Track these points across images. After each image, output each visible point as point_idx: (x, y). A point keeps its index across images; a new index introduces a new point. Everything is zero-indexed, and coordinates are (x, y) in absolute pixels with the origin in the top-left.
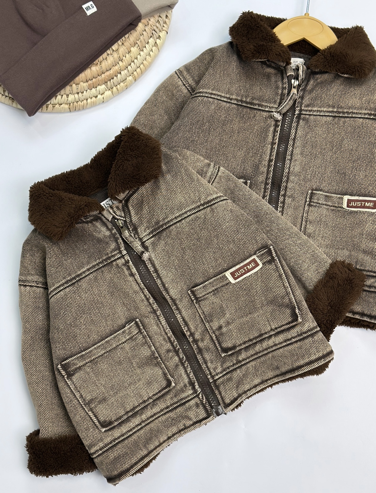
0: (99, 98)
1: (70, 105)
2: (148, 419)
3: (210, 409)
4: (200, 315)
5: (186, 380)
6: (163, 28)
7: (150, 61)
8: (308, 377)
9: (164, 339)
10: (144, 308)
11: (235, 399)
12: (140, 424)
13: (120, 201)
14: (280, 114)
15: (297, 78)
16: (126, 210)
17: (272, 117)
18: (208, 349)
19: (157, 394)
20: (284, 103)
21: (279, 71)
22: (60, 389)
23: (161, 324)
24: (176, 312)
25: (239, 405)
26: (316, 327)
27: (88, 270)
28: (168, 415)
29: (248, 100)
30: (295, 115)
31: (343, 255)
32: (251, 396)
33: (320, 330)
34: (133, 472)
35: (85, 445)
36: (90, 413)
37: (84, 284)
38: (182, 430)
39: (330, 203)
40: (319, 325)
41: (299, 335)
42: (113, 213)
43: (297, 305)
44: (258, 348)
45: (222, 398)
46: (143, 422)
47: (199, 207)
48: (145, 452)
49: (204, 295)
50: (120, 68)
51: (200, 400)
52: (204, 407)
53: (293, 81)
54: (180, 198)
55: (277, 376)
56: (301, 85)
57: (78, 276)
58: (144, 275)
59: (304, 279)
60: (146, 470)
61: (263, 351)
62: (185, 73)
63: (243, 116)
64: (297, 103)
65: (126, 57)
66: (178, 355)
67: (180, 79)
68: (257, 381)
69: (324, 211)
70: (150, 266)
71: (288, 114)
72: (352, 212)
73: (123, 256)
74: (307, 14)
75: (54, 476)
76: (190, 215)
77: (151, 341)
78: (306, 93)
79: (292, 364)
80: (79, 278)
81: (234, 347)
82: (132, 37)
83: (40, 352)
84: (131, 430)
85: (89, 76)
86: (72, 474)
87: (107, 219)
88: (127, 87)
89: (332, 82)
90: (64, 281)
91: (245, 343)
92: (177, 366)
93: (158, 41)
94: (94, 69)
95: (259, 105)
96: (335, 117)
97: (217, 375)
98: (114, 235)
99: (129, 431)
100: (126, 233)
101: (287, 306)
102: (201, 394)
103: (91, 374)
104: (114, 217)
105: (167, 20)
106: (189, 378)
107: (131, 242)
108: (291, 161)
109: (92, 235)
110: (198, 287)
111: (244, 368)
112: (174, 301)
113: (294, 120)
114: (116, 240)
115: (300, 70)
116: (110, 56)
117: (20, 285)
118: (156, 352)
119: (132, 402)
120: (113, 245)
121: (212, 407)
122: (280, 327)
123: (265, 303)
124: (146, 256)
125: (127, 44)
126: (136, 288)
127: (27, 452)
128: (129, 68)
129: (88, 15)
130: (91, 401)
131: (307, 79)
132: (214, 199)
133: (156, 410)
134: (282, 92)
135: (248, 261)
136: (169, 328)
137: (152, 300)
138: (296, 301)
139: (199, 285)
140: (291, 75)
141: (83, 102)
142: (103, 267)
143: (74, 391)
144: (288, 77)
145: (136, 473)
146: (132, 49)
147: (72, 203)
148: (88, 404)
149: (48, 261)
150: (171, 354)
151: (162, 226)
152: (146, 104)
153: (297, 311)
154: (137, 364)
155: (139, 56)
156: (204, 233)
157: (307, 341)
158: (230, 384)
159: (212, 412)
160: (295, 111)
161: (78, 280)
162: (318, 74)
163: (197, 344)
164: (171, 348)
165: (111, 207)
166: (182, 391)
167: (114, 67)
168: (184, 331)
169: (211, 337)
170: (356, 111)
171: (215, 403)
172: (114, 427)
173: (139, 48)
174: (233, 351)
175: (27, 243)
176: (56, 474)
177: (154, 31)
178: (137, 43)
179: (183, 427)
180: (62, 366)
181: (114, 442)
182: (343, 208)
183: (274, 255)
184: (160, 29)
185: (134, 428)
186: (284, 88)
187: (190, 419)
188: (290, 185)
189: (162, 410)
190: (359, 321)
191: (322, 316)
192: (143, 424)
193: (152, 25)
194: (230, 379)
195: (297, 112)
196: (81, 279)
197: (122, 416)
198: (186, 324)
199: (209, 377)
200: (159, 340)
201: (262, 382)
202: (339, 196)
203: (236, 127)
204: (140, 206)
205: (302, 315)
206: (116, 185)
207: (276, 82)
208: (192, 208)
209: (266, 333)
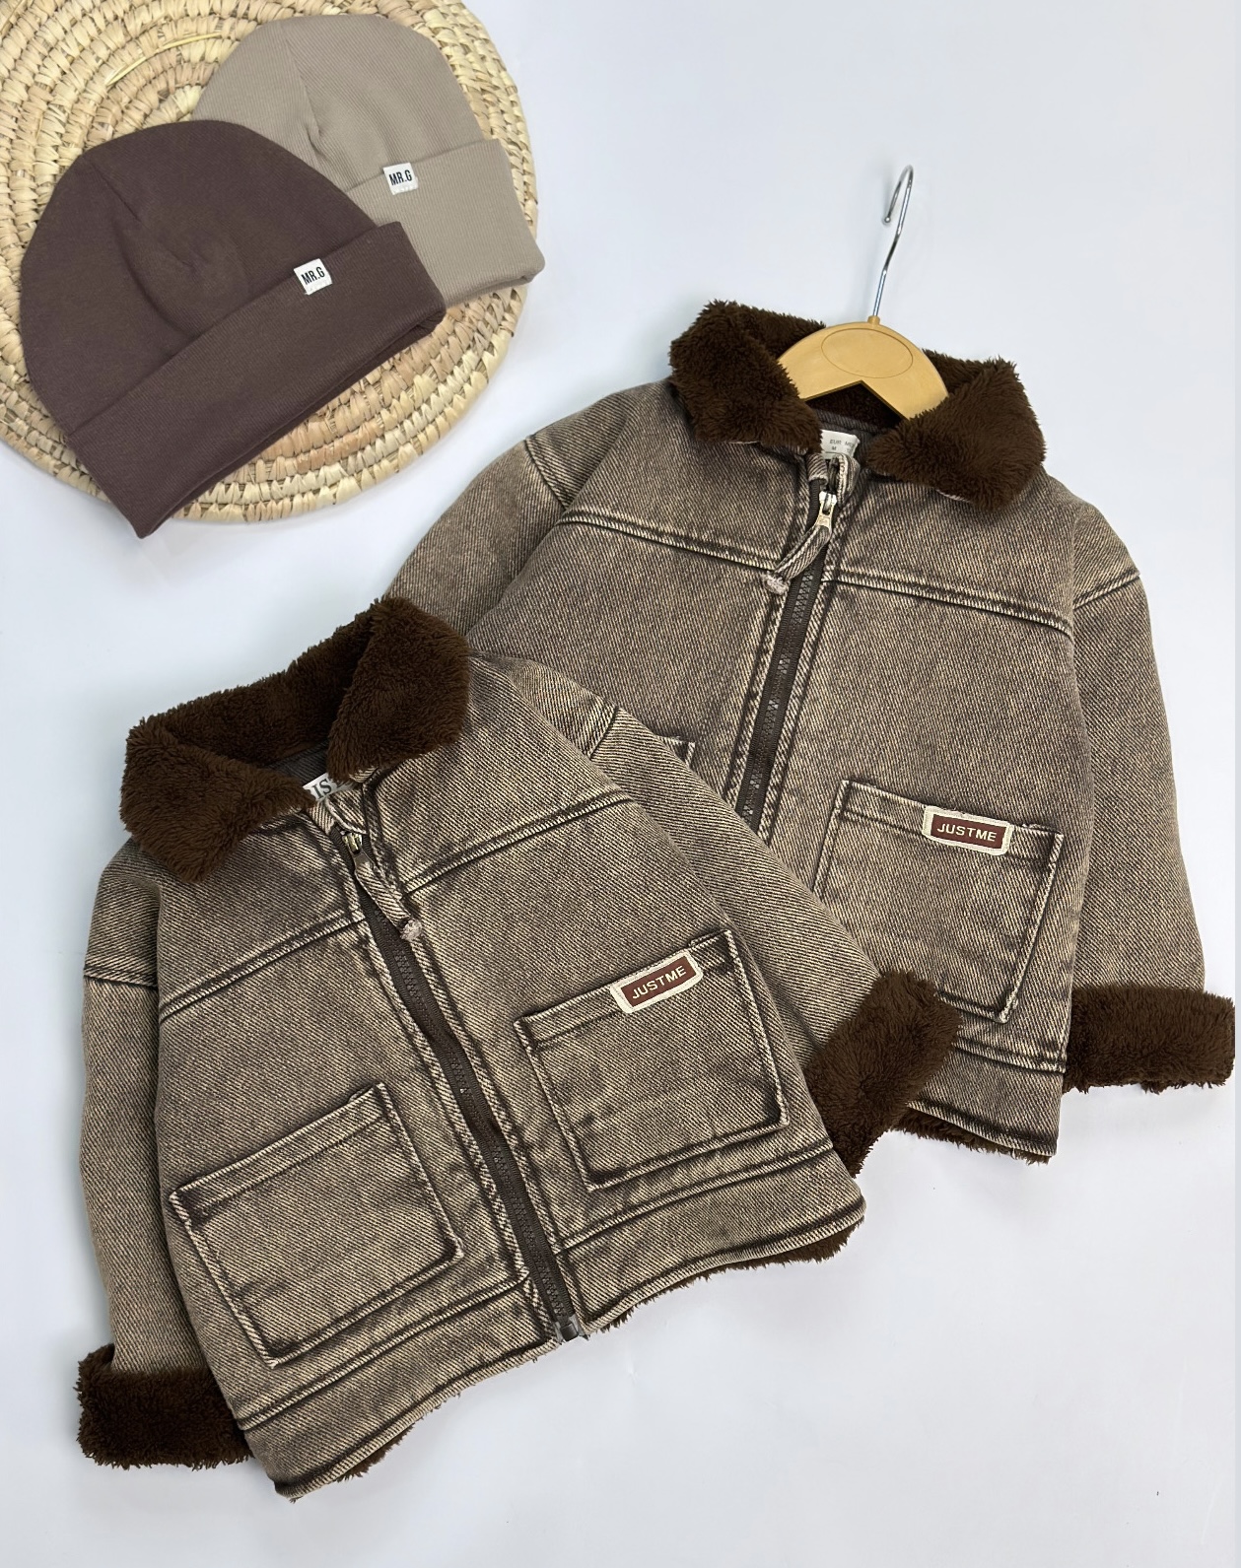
0: (324, 496)
1: (246, 509)
2: (389, 1339)
3: (548, 1323)
4: (540, 1084)
5: (494, 1245)
6: (503, 323)
7: (462, 406)
8: (796, 1263)
9: (446, 1137)
10: (399, 1058)
11: (614, 1303)
12: (368, 1352)
13: (357, 786)
14: (784, 580)
15: (832, 488)
16: (371, 810)
17: (761, 584)
18: (554, 1171)
19: (415, 1275)
20: (796, 552)
21: (789, 463)
22: (173, 1252)
23: (440, 1099)
24: (480, 1073)
25: (623, 1317)
26: (823, 1142)
27: (263, 955)
28: (439, 1331)
29: (705, 537)
30: (822, 583)
31: (912, 956)
32: (655, 1295)
33: (834, 1148)
34: (341, 1473)
35: (225, 1396)
36: (244, 1317)
37: (250, 990)
38: (474, 1370)
39: (890, 819)
40: (833, 1136)
41: (779, 1159)
42: (335, 815)
43: (782, 1084)
44: (679, 1178)
45: (580, 1296)
46: (376, 1345)
47: (554, 817)
48: (375, 1424)
49: (554, 1036)
50: (382, 426)
51: (526, 1298)
52: (535, 1316)
53: (823, 495)
54: (507, 791)
55: (722, 1252)
56: (843, 506)
57: (237, 969)
58: (404, 976)
59: (806, 1014)
60: (373, 1468)
61: (692, 1186)
62: (549, 451)
63: (689, 578)
64: (828, 552)
65: (399, 399)
66: (478, 1181)
67: (537, 466)
68: (671, 1260)
69: (875, 835)
70: (420, 955)
71: (804, 579)
72: (942, 849)
73: (354, 926)
74: (874, 319)
75: (142, 1467)
76: (530, 837)
77: (412, 1142)
78: (855, 530)
79: (758, 1228)
80: (239, 975)
81: (620, 1171)
82: (419, 351)
83: (129, 1149)
84: (343, 1366)
85: (301, 444)
86: (189, 1466)
87: (319, 828)
88: (397, 469)
89: (922, 506)
90: (199, 981)
91: (647, 1162)
92: (474, 1206)
93: (487, 357)
94: (315, 427)
95: (732, 550)
96: (920, 599)
97: (572, 1236)
98: (334, 870)
99: (338, 1369)
100: (366, 870)
101: (757, 1083)
102: (528, 1282)
103: (254, 1220)
104: (337, 824)
105: (513, 303)
106: (502, 1241)
107: (377, 893)
108: (802, 702)
109: (281, 866)
110: (539, 1015)
111: (641, 1224)
112: (476, 1044)
113: (819, 596)
114: (340, 883)
115: (841, 472)
116: (358, 396)
117: (88, 978)
118: (421, 1169)
119: (352, 1295)
120: (331, 896)
121: (553, 1318)
122: (735, 1133)
123: (703, 1069)
124: (411, 931)
125: (404, 367)
126: (383, 1006)
127: (80, 1402)
128: (407, 424)
129: (309, 293)
130: (248, 1288)
131: (859, 493)
132: (593, 799)
133: (411, 1315)
134: (794, 520)
135: (667, 962)
136: (458, 1111)
137: (419, 1039)
138: (779, 1073)
139: (543, 1011)
140: (819, 479)
141: (280, 503)
142: (302, 948)
143: (206, 1261)
144: (810, 483)
145: (347, 1475)
146: (418, 380)
147: (233, 786)
148: (240, 1294)
149: (163, 927)
150: (459, 1176)
151: (458, 856)
152: (444, 517)
153: (779, 1098)
154: (372, 1196)
155: (433, 397)
156: (564, 885)
157: (797, 1175)
158: (604, 1263)
159: (554, 1330)
160: (823, 572)
161: (236, 980)
162: (887, 482)
163: (528, 1157)
164: (461, 1160)
165: (334, 801)
166: (482, 1270)
167: (366, 423)
168: (497, 1122)
169: (564, 1140)
170: (972, 592)
171: (561, 1309)
172: (301, 1358)
173: (434, 376)
174: (617, 1181)
175: (112, 871)
176: (148, 1463)
177: (478, 332)
178: (430, 365)
179: (475, 1362)
180: (180, 1195)
181: (299, 1394)
182: (923, 836)
183: (734, 952)
184: (495, 325)
185: (351, 1361)
186: (798, 512)
187: (497, 1345)
188: (795, 763)
189: (426, 1318)
190: (939, 1124)
191: (841, 1113)
192: (376, 1353)
193: (474, 320)
194: (604, 1251)
195: (827, 577)
196: (242, 978)
197: (325, 1329)
198: (504, 1103)
199: (552, 1240)
200: (431, 1138)
201: (685, 1264)
202: (914, 803)
203: (669, 603)
204: (406, 801)
205: (790, 1108)
206: (348, 750)
207: (781, 493)
208: (537, 820)
209: (700, 1144)
